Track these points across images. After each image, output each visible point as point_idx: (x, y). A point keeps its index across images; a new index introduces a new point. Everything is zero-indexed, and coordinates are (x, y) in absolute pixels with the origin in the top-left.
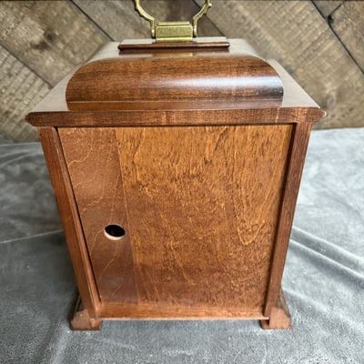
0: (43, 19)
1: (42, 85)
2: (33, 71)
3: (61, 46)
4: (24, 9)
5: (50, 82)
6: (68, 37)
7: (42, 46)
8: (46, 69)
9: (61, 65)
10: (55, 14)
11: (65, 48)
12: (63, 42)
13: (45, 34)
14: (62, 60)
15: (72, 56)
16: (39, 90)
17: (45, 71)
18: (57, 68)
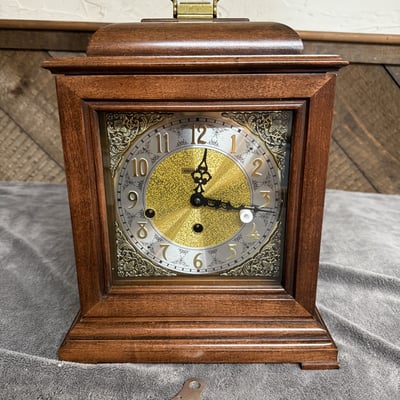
0: (21, 67)
1: (15, 128)
2: (7, 114)
3: (35, 92)
4: (5, 58)
5: (22, 125)
6: (42, 84)
7: (18, 92)
8: (20, 113)
9: (34, 110)
10: (32, 63)
11: (38, 94)
12: (37, 88)
13: (21, 81)
14: (35, 105)
15: (44, 102)
16: (11, 132)
17: (17, 115)
18: (30, 112)
